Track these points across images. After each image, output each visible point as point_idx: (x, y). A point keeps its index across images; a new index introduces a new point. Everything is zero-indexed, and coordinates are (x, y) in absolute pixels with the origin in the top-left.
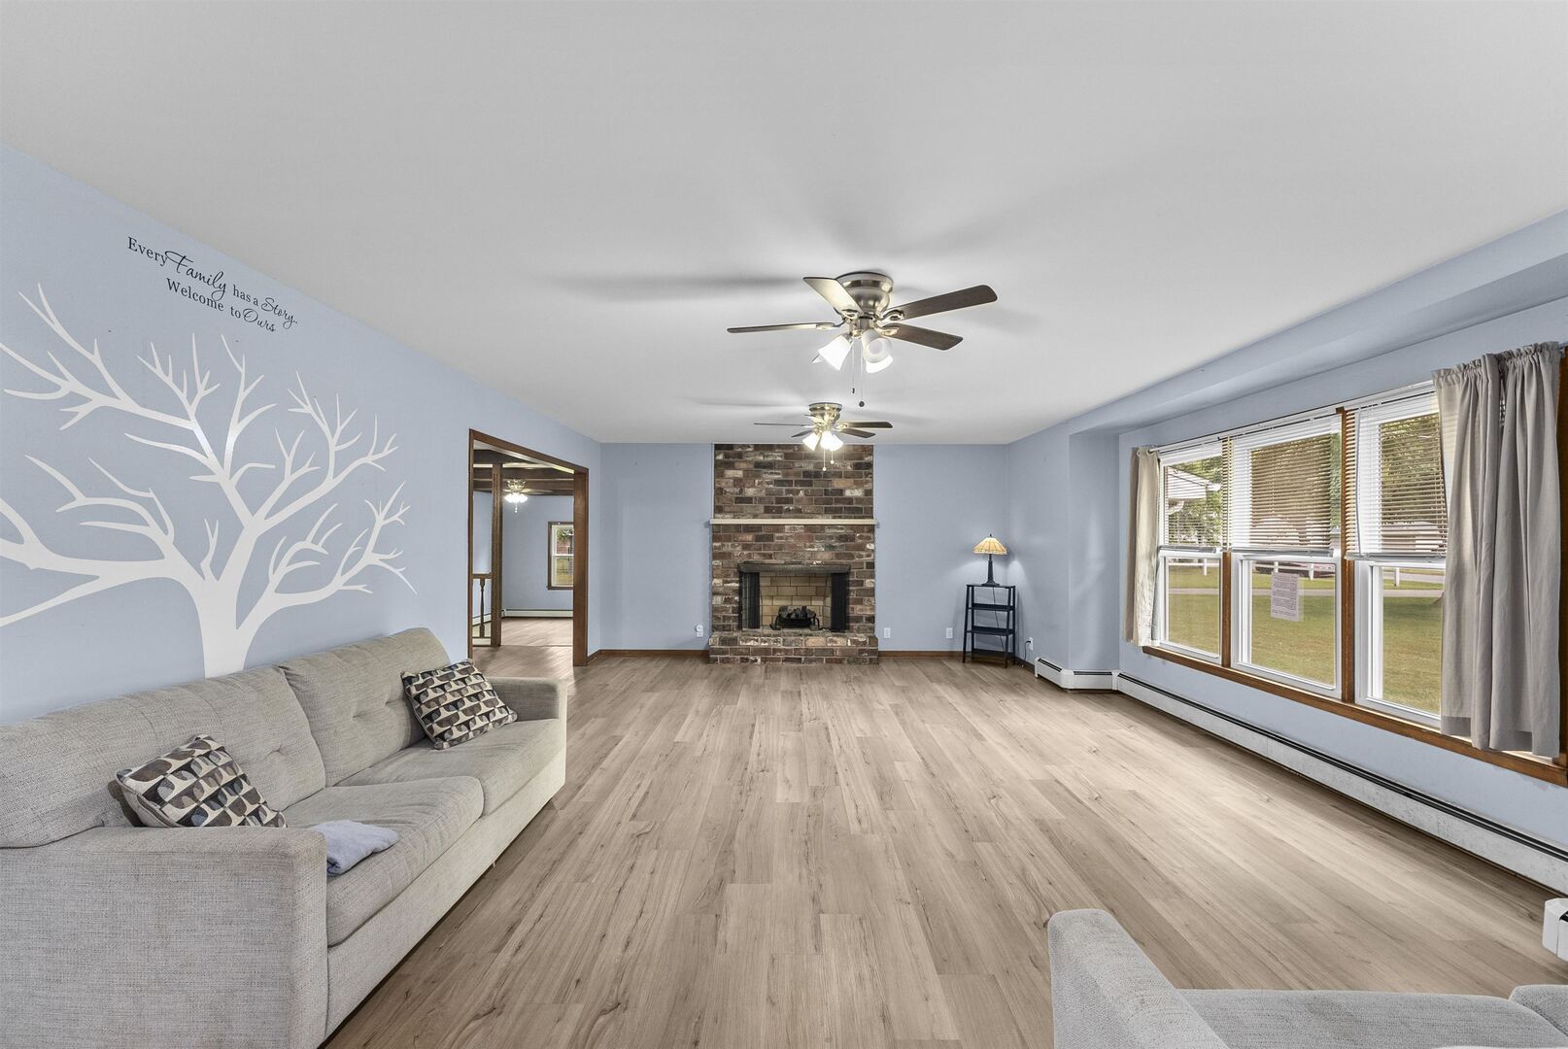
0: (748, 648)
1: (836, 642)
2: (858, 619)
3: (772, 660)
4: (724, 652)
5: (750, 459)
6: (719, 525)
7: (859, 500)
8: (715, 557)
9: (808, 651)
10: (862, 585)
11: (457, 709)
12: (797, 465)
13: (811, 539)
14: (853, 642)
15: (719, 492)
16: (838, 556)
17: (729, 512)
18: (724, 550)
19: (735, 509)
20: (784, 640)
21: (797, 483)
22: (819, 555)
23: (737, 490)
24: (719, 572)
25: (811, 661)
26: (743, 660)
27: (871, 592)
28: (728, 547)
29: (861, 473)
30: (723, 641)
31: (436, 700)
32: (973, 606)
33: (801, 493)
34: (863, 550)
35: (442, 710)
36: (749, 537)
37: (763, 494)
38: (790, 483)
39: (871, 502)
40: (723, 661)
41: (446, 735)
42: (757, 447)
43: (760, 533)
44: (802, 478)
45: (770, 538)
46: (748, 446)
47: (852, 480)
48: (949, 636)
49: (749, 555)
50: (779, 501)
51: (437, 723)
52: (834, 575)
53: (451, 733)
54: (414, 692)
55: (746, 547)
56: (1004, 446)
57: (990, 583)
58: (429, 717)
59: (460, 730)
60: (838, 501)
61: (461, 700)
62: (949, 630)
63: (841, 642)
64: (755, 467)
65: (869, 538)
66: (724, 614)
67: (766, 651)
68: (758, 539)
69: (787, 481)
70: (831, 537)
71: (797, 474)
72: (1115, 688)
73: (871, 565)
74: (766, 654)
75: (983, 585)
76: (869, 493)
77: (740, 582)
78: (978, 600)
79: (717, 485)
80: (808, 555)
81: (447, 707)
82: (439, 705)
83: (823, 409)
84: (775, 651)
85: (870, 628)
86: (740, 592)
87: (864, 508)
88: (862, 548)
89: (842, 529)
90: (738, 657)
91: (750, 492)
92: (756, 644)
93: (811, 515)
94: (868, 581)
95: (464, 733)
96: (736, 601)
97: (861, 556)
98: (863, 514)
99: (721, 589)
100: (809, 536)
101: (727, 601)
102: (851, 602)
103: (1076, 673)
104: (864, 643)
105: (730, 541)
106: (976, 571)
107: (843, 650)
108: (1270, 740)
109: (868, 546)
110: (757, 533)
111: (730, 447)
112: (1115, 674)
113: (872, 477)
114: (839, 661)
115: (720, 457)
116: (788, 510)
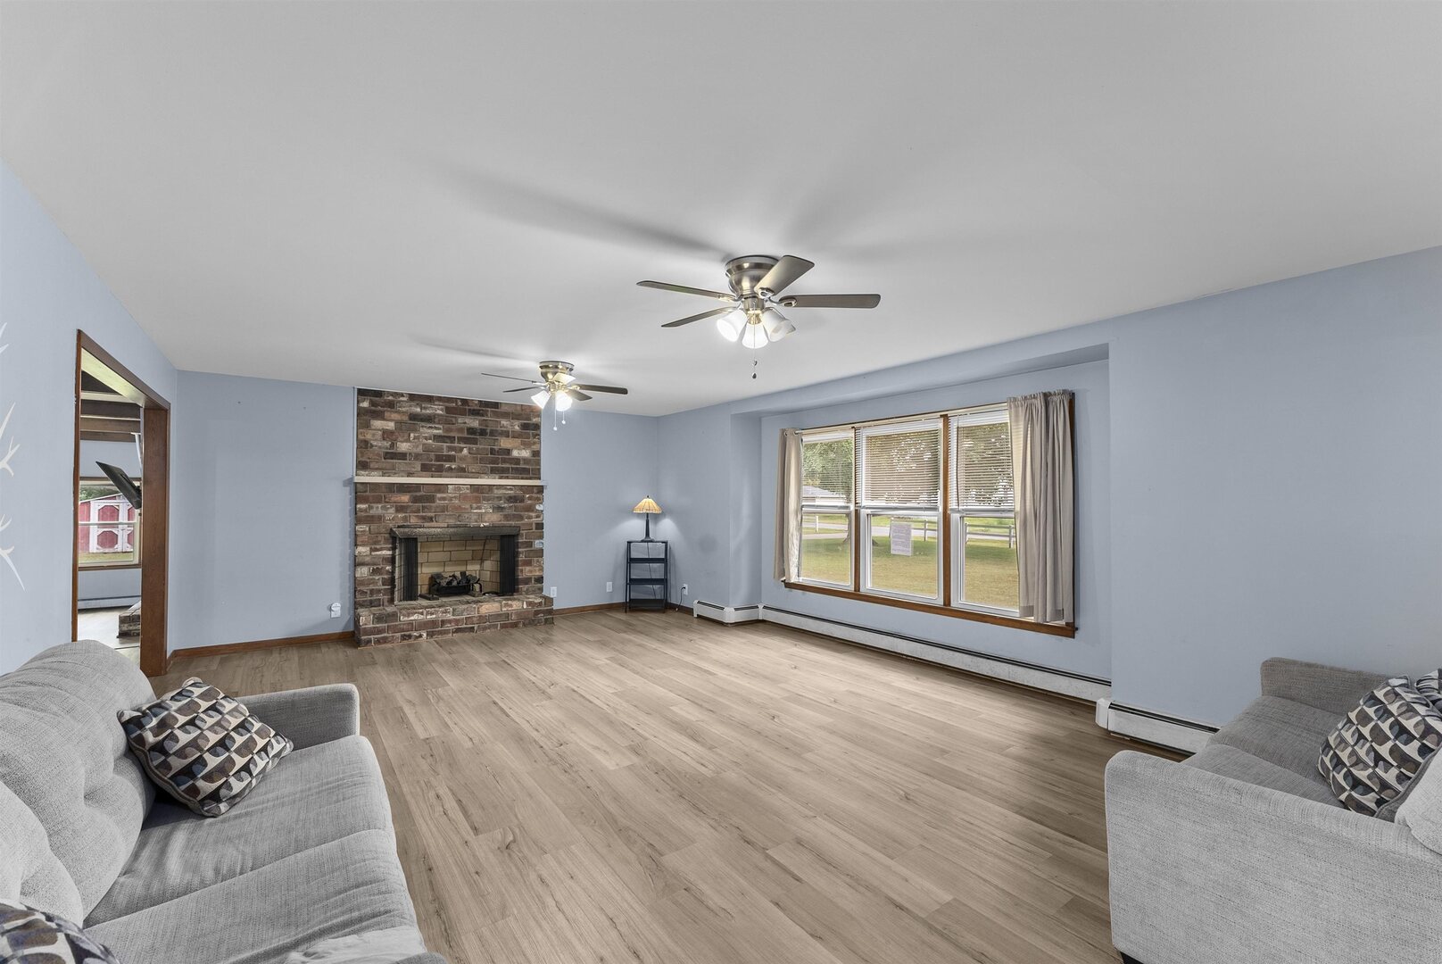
0: (410, 623)
1: (511, 606)
2: (527, 581)
3: (441, 633)
4: (380, 631)
5: (404, 409)
6: (367, 483)
7: (526, 461)
8: (358, 520)
9: (482, 618)
10: (531, 546)
11: (228, 750)
12: (460, 420)
13: (478, 500)
14: (529, 604)
15: (363, 445)
16: (507, 517)
17: (377, 469)
18: (372, 512)
19: (384, 465)
20: (454, 610)
21: (461, 440)
22: (486, 516)
23: (387, 444)
24: (365, 538)
25: (485, 629)
26: (404, 638)
27: (540, 553)
28: (377, 509)
29: (529, 434)
30: (379, 619)
31: (193, 744)
32: (631, 561)
33: (465, 451)
34: (532, 511)
35: (207, 756)
36: (405, 498)
37: (420, 450)
38: (452, 439)
39: (538, 463)
40: (378, 641)
41: (223, 792)
42: (412, 397)
43: (418, 494)
44: (465, 435)
45: (431, 499)
46: (402, 395)
47: (519, 440)
48: (611, 589)
49: (405, 519)
50: (439, 458)
51: (203, 778)
52: (503, 537)
53: (230, 788)
54: (150, 738)
55: (400, 509)
56: (658, 418)
57: (647, 539)
58: (189, 772)
59: (241, 780)
60: (504, 461)
61: (228, 736)
62: (609, 584)
63: (516, 605)
64: (410, 419)
65: (538, 499)
66: (371, 587)
67: (433, 623)
68: (415, 500)
69: (449, 437)
70: (499, 498)
71: (460, 430)
72: (761, 618)
73: (540, 526)
74: (433, 628)
75: (642, 541)
76: (537, 454)
77: (394, 549)
78: (634, 555)
79: (361, 437)
80: (474, 517)
81: (213, 751)
82: (201, 750)
83: (557, 367)
84: (443, 622)
85: (539, 589)
86: (392, 560)
87: (531, 468)
88: (531, 509)
89: (511, 489)
90: (399, 635)
91: (403, 447)
92: (421, 617)
93: (477, 475)
94: (537, 541)
95: (246, 782)
96: (388, 571)
97: (530, 517)
98: (531, 475)
99: (367, 559)
100: (477, 497)
101: (375, 572)
102: (520, 563)
103: (736, 609)
104: (540, 604)
105: (380, 503)
106: (635, 528)
107: (519, 613)
108: (895, 639)
109: (537, 507)
110: (415, 494)
111: (379, 394)
112: (761, 607)
113: (539, 439)
114: (515, 625)
115: (365, 404)
116: (450, 469)
